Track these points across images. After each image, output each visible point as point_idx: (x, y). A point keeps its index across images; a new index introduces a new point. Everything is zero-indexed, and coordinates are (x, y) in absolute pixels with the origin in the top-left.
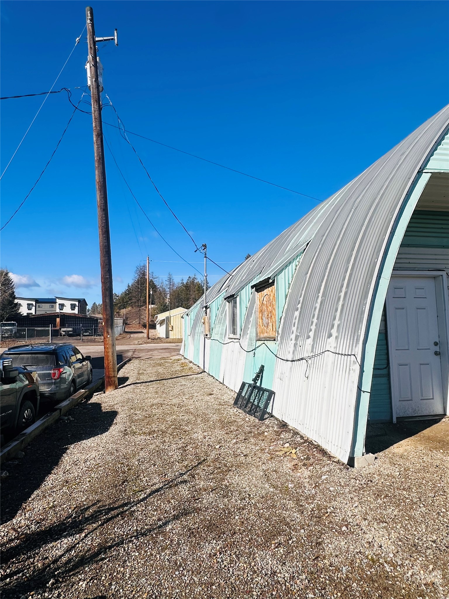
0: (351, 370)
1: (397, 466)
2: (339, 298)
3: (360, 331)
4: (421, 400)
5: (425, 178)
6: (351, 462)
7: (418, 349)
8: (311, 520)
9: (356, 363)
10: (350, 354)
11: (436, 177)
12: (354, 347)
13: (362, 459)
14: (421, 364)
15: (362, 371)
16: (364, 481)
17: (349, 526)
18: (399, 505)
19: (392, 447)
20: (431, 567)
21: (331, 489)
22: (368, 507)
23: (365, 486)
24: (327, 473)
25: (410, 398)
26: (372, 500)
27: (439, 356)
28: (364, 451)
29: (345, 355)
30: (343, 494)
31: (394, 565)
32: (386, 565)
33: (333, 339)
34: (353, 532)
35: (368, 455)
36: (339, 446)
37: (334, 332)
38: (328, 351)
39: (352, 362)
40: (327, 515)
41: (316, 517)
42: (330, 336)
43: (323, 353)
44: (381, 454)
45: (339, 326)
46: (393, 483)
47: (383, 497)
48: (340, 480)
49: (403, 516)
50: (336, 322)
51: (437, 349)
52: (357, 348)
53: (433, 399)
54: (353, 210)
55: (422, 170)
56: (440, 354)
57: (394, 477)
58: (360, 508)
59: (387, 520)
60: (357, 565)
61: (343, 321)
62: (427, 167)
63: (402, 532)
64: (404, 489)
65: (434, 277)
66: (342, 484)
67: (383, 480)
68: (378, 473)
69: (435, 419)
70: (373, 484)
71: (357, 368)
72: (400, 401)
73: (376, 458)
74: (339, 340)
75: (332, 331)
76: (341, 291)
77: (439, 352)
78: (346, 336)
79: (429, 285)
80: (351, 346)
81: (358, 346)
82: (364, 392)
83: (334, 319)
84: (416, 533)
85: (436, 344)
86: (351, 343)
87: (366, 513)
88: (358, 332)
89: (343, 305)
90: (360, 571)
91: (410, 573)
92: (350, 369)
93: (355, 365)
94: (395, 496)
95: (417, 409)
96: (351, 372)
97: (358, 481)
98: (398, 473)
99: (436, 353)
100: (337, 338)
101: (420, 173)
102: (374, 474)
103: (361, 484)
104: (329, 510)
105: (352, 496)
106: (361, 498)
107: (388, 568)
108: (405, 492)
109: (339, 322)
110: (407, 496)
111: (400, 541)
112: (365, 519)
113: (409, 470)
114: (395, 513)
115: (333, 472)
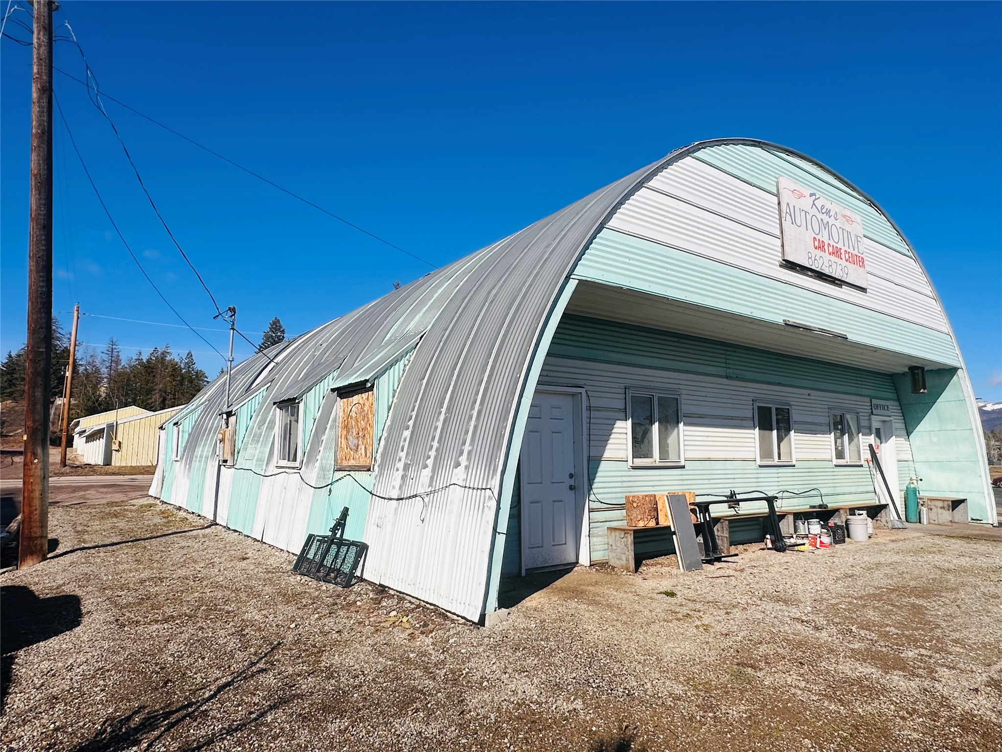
0: (486, 507)
1: (532, 619)
2: (471, 417)
3: (497, 460)
4: (553, 545)
5: (572, 285)
6: (482, 622)
7: (552, 483)
8: (446, 684)
9: (492, 499)
10: (484, 487)
11: (583, 284)
12: (490, 479)
13: (494, 615)
14: (555, 501)
15: (498, 508)
16: (498, 638)
17: (490, 682)
18: (538, 655)
19: (524, 601)
20: (572, 698)
21: (463, 651)
22: (507, 662)
23: (500, 642)
24: (456, 636)
25: (541, 545)
26: (510, 654)
27: (573, 491)
28: (497, 606)
29: (478, 489)
30: (477, 653)
31: (540, 704)
32: (531, 705)
33: (461, 469)
34: (495, 686)
35: (500, 611)
36: (468, 602)
37: (463, 460)
38: (454, 484)
39: (487, 498)
40: (463, 676)
41: (451, 680)
42: (458, 465)
43: (446, 487)
44: (513, 609)
45: (470, 453)
46: (530, 635)
47: (521, 649)
48: (472, 641)
49: (543, 663)
50: (467, 448)
51: (572, 482)
52: (494, 480)
53: (565, 544)
54: (487, 304)
55: (570, 276)
56: (575, 488)
57: (530, 630)
58: (498, 664)
59: (528, 669)
60: (504, 710)
61: (475, 446)
62: (574, 273)
63: (543, 677)
64: (541, 640)
65: (573, 395)
66: (475, 644)
67: (518, 635)
68: (513, 628)
69: (568, 568)
70: (509, 640)
71: (493, 504)
72: (529, 548)
73: (509, 613)
74: (470, 471)
75: (460, 459)
76: (473, 408)
77: (574, 486)
78: (480, 466)
79: (567, 402)
80: (486, 477)
81: (494, 478)
82: (499, 533)
83: (464, 443)
84: (557, 675)
85: (571, 476)
86: (486, 474)
87: (506, 667)
88: (495, 461)
89: (476, 427)
90: (508, 714)
91: (554, 706)
92: (484, 506)
93: (491, 501)
94: (534, 647)
95: (548, 557)
96: (486, 509)
97: (492, 639)
98: (534, 626)
99: (572, 488)
100: (467, 467)
101: (568, 278)
102: (508, 630)
103: (496, 642)
104: (464, 672)
105: (488, 654)
106: (498, 655)
107: (533, 707)
108: (543, 643)
109: (470, 448)
110: (545, 646)
111: (542, 684)
112: (505, 673)
113: (545, 621)
114: (536, 662)
115: (462, 634)
